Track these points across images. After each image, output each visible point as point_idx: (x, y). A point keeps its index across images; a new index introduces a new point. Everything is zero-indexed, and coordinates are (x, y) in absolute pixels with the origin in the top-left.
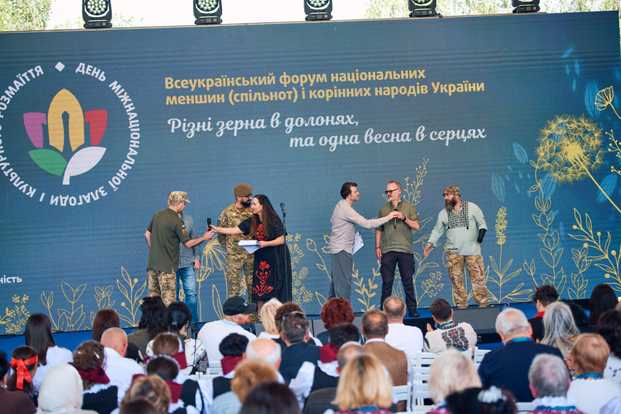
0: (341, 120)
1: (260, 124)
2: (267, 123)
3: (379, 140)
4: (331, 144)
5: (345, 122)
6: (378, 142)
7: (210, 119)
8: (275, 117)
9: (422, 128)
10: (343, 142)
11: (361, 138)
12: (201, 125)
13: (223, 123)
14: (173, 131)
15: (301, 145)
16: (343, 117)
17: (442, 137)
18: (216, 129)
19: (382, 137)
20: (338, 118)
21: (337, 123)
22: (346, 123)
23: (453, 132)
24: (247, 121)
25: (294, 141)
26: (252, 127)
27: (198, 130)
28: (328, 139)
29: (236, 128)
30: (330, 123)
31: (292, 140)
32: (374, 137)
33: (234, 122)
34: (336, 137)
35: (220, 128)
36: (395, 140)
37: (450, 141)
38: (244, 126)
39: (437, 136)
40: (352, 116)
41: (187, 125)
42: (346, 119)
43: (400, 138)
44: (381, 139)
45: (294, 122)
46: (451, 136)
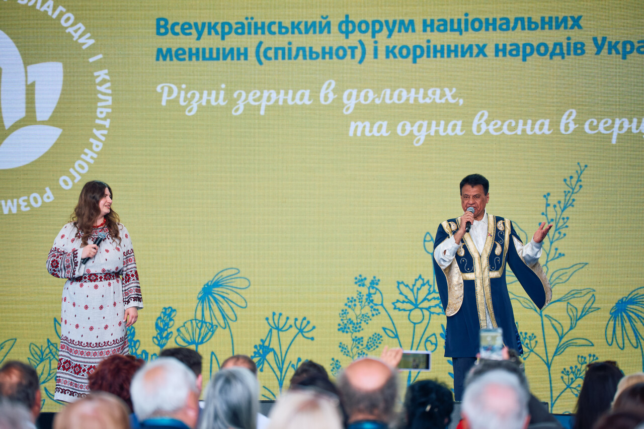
0: (434, 96)
1: (303, 98)
2: (315, 96)
3: (496, 130)
4: (416, 133)
5: (440, 99)
6: (495, 134)
7: (223, 86)
8: (327, 88)
9: (571, 112)
10: (437, 132)
11: (467, 125)
12: (209, 94)
13: (244, 94)
14: (164, 103)
15: (367, 133)
16: (438, 92)
17: (606, 129)
18: (232, 102)
19: (502, 125)
20: (430, 92)
21: (428, 101)
22: (443, 101)
23: (626, 121)
24: (282, 92)
25: (357, 127)
26: (290, 102)
27: (204, 103)
28: (412, 126)
29: (264, 103)
30: (416, 99)
31: (353, 125)
32: (488, 124)
33: (262, 93)
34: (425, 123)
35: (239, 102)
36: (524, 131)
37: (619, 134)
38: (277, 101)
39: (598, 126)
40: (454, 90)
41: (186, 93)
42: (443, 95)
43: (532, 129)
44: (500, 129)
45: (358, 96)
46: (621, 128)
